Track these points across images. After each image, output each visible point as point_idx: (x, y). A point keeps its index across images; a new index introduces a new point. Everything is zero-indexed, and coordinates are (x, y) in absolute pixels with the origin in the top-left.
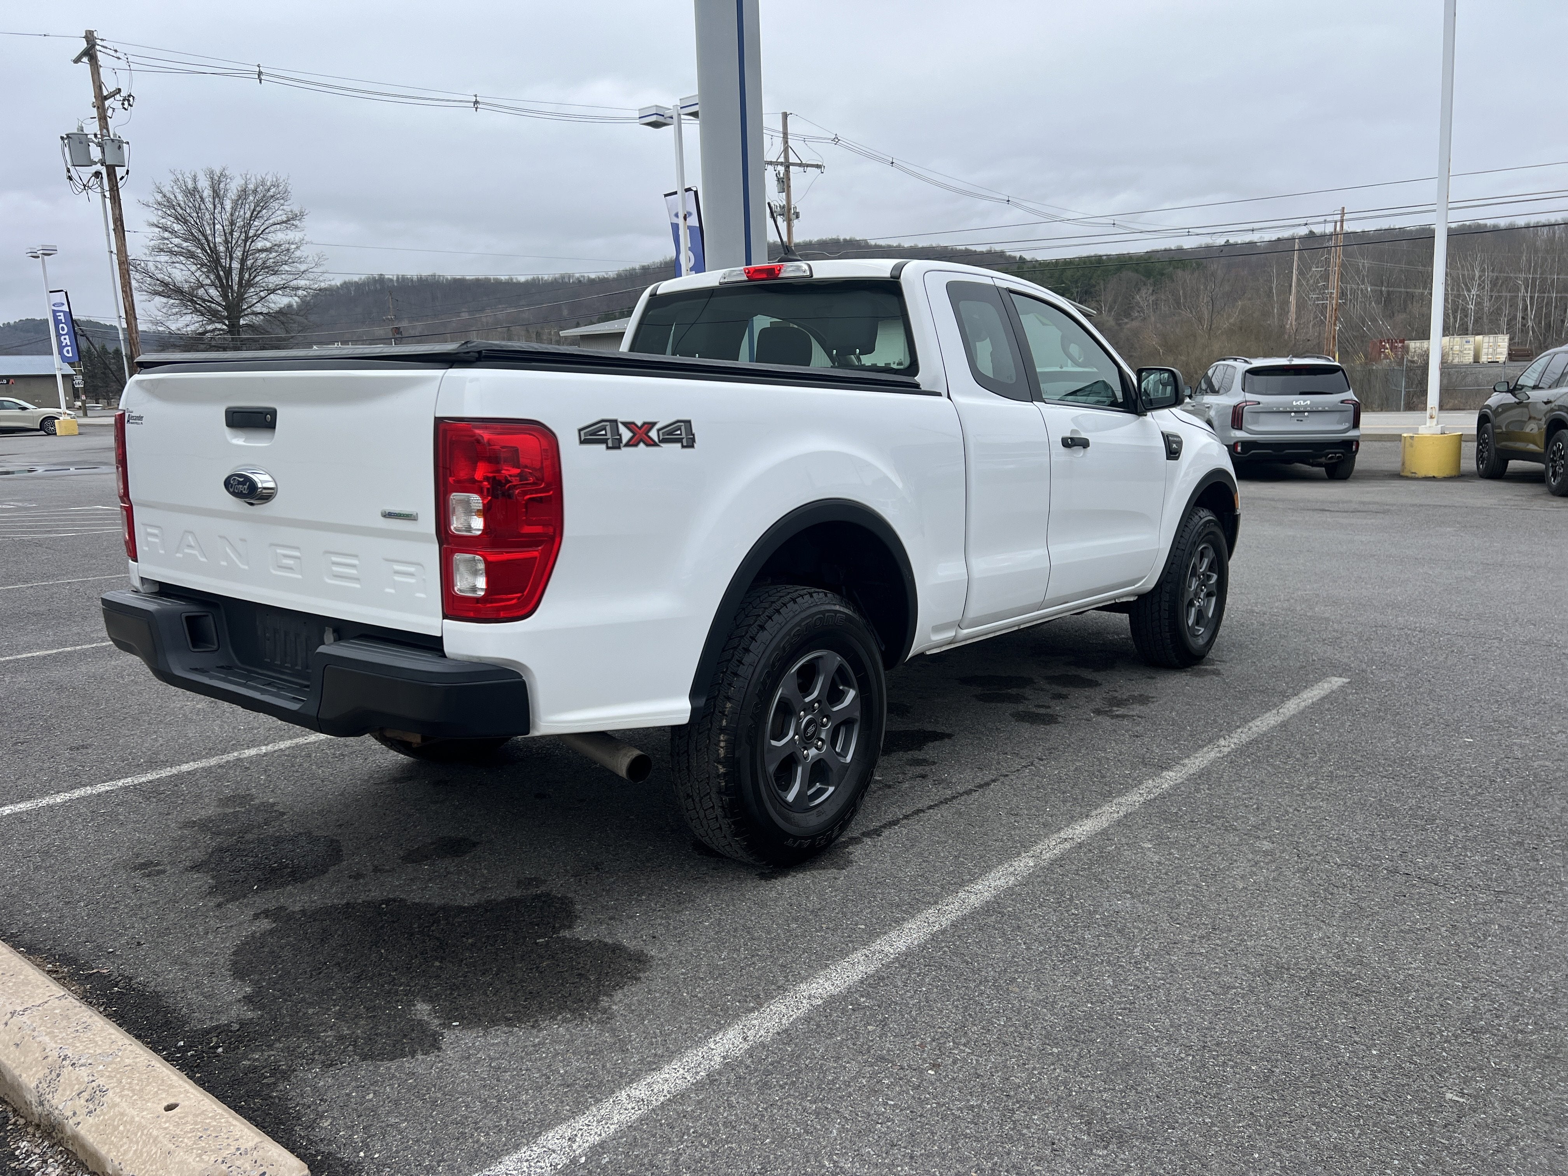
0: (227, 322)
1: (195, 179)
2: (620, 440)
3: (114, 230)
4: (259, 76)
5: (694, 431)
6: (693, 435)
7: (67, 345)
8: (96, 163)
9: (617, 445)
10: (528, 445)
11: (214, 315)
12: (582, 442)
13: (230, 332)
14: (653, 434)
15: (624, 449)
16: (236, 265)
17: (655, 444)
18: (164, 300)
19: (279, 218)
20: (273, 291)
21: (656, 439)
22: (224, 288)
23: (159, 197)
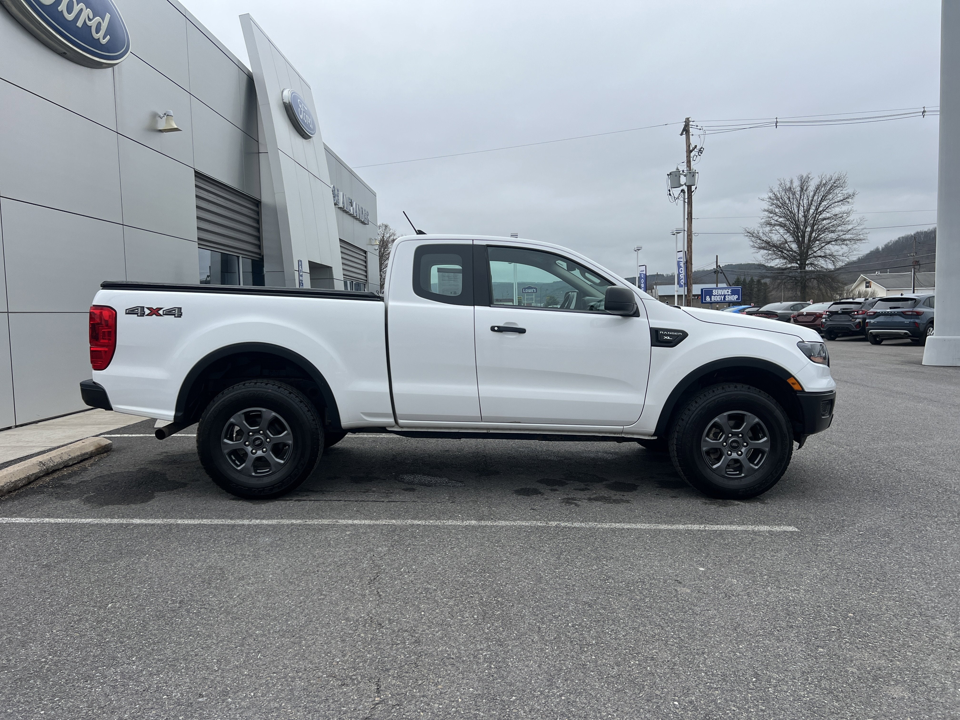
0: (799, 262)
1: (791, 182)
2: (144, 314)
3: (687, 219)
4: (776, 124)
5: (182, 311)
6: (182, 313)
7: (682, 279)
8: (682, 185)
9: (143, 315)
10: (106, 314)
11: (792, 259)
12: (126, 314)
13: (800, 268)
14: (161, 312)
15: (145, 317)
16: (809, 229)
17: (161, 315)
18: (766, 251)
19: (839, 199)
20: (829, 243)
21: (162, 314)
22: (800, 244)
23: (771, 195)
